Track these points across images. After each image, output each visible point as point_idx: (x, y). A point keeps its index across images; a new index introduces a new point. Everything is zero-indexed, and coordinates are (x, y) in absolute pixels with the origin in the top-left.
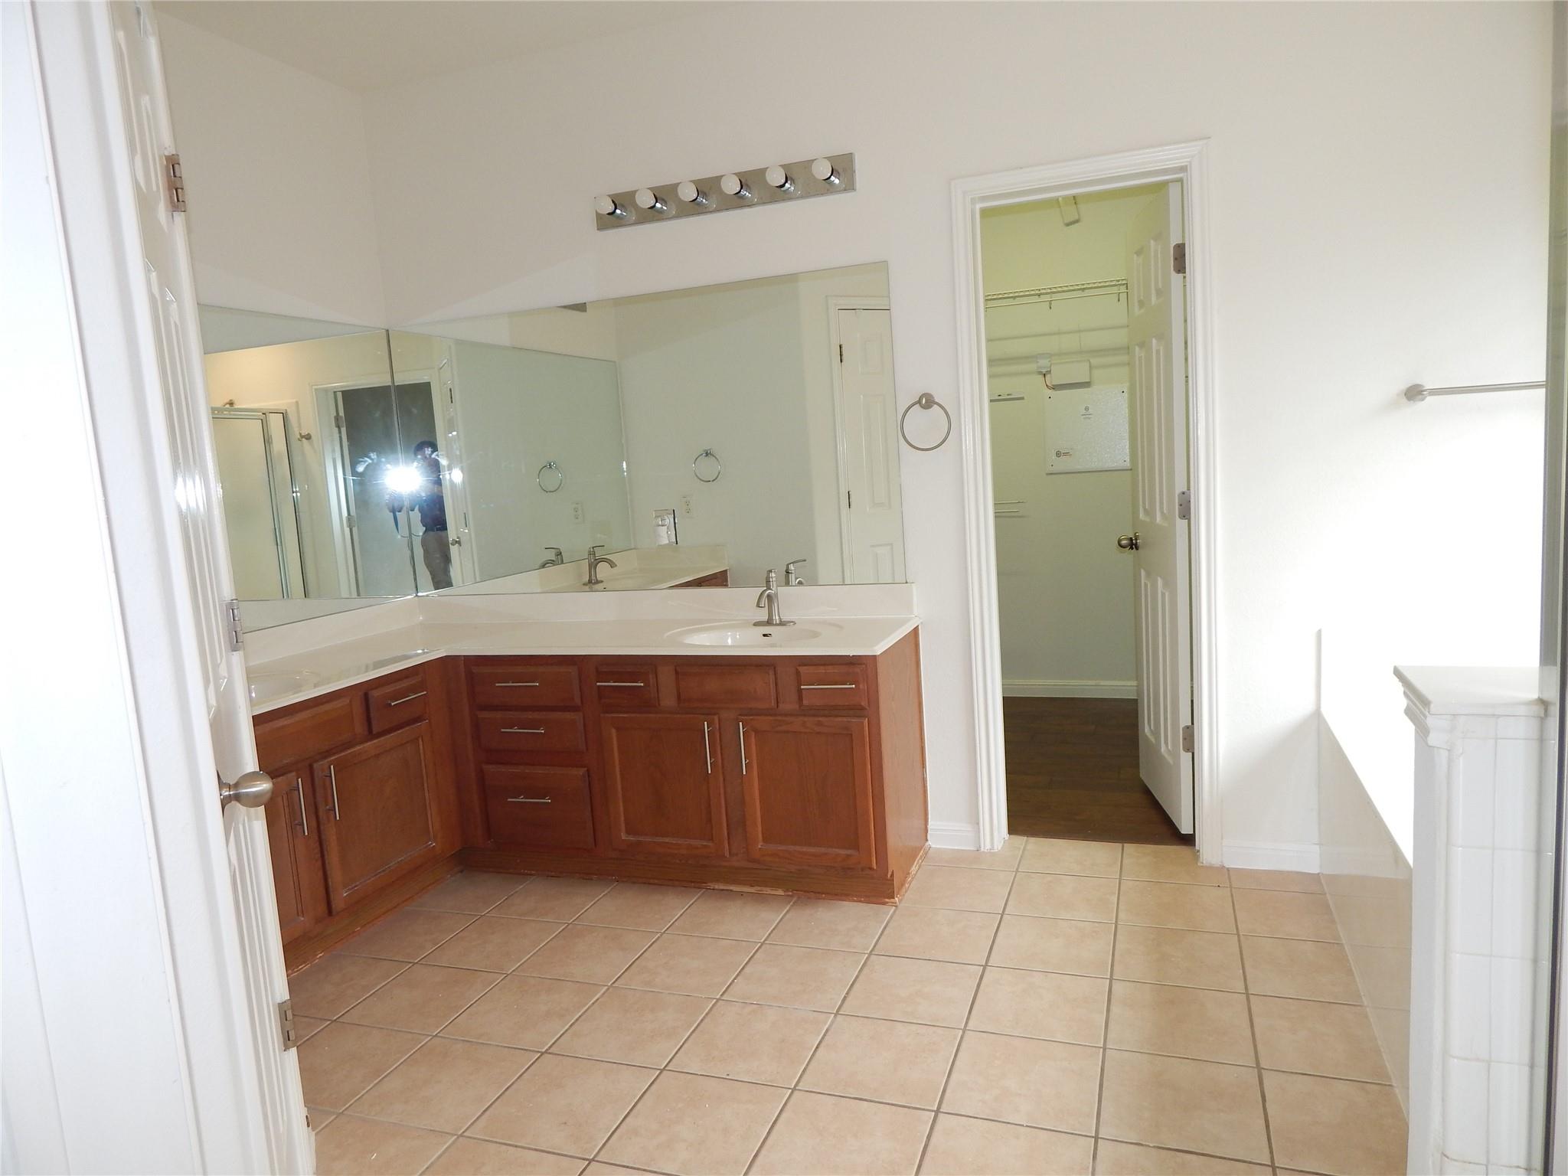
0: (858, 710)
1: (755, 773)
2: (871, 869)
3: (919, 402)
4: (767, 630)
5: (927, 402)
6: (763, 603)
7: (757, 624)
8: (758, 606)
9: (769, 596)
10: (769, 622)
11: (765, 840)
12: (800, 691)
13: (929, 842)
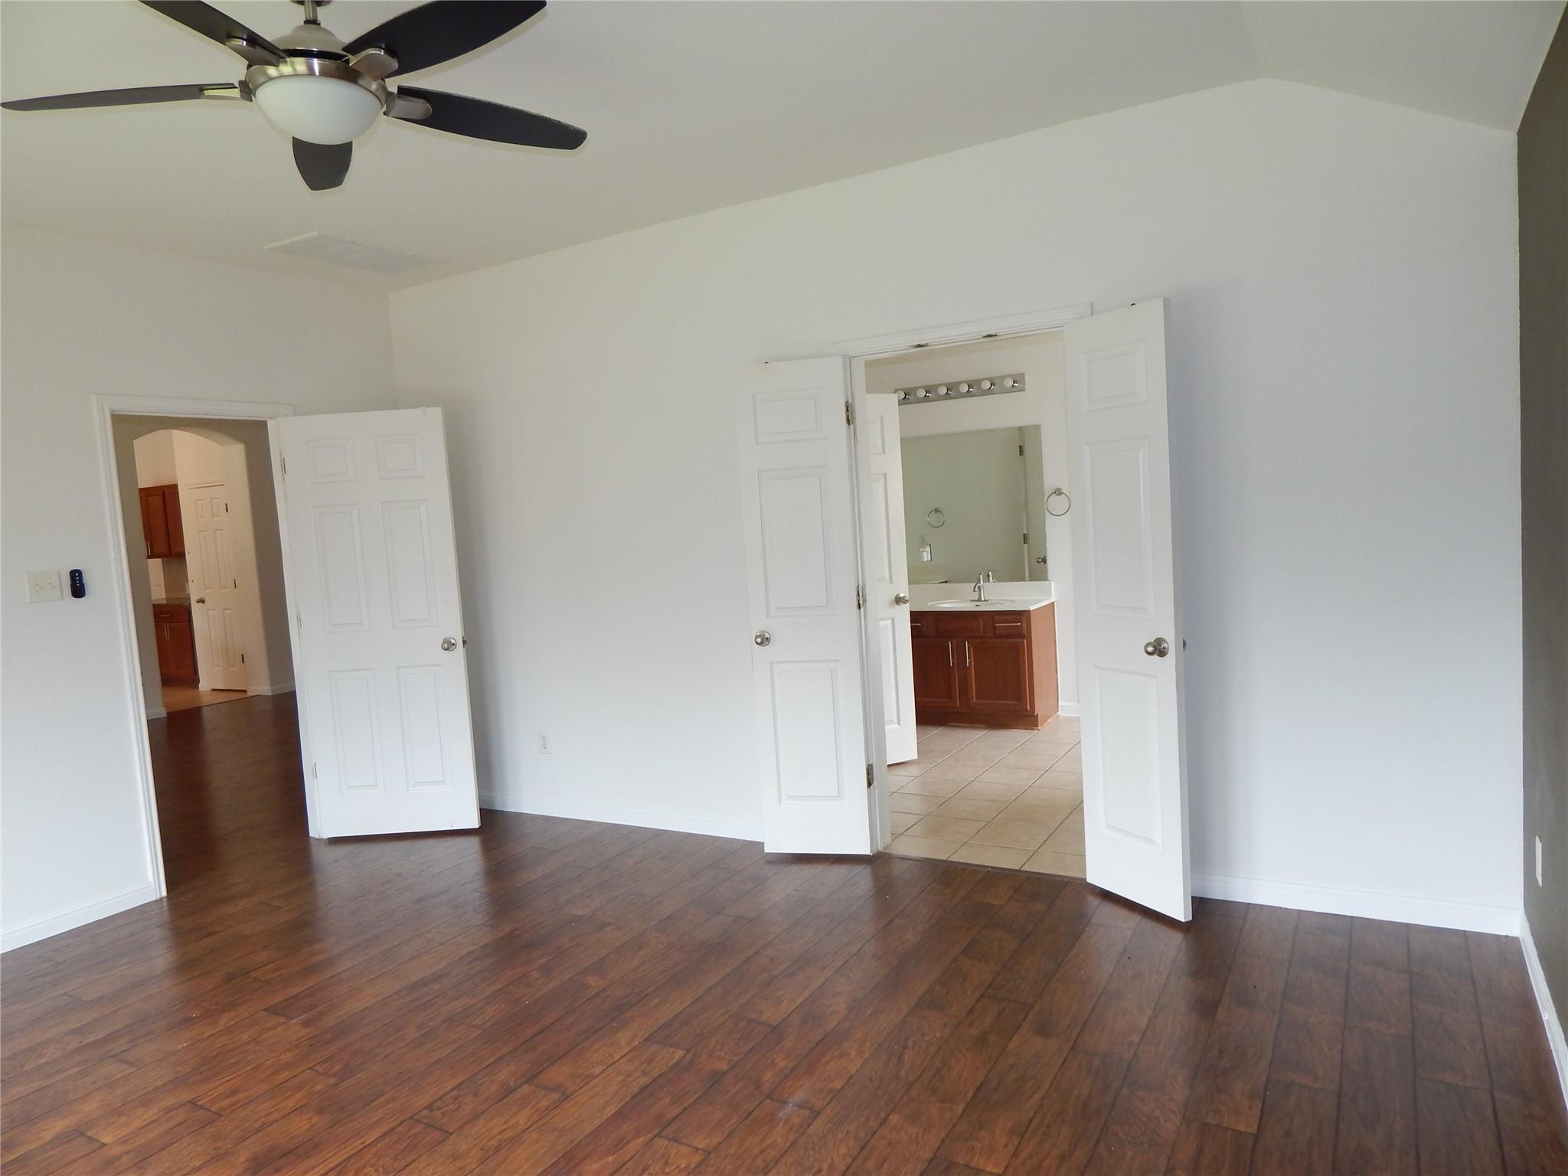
0: (1022, 636)
1: (973, 666)
2: (1027, 710)
3: (1055, 492)
4: (977, 603)
5: (1058, 492)
6: (976, 589)
7: (973, 601)
8: (974, 591)
9: (979, 587)
10: (979, 600)
11: (977, 698)
12: (994, 627)
13: (1059, 713)
